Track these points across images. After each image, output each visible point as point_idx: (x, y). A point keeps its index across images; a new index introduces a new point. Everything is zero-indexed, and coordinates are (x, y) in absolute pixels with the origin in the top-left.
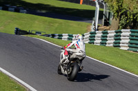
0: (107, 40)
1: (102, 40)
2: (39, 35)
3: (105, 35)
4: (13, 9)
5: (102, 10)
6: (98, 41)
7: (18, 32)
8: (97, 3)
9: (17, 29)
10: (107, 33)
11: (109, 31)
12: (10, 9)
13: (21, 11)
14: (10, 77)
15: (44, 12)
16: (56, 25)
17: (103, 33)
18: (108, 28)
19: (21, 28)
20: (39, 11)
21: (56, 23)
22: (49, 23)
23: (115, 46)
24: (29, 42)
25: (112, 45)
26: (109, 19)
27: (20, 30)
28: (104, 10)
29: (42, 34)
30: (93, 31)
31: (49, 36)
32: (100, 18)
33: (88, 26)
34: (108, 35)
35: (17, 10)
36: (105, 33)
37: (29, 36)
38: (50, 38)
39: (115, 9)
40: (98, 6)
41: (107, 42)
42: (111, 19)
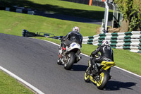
0: (116, 42)
1: (112, 42)
2: (47, 37)
3: (115, 37)
4: (21, 10)
5: (111, 11)
7: (26, 34)
8: (106, 4)
9: (25, 31)
10: (117, 35)
11: (118, 33)
12: (17, 10)
13: (29, 12)
15: (52, 13)
16: (65, 27)
17: (113, 35)
18: (118, 29)
19: (29, 30)
21: (65, 24)
22: (58, 24)
23: (125, 49)
24: (37, 44)
25: (122, 47)
26: (118, 21)
27: (28, 32)
28: (114, 11)
30: (102, 33)
31: (57, 38)
32: (110, 19)
33: (97, 28)
34: (118, 37)
35: (25, 12)
36: (115, 35)
37: (37, 38)
38: (58, 40)
39: (125, 10)
40: (107, 7)
41: (117, 44)
42: (121, 21)
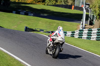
0: (91, 36)
1: (88, 35)
2: (42, 32)
3: (90, 32)
4: (24, 13)
5: (87, 13)
6: (85, 36)
7: (27, 29)
8: (84, 9)
9: (26, 27)
10: (92, 30)
11: (93, 29)
12: (21, 13)
13: (29, 14)
14: (21, 62)
15: (46, 15)
16: (55, 25)
17: (89, 30)
18: (92, 26)
19: (29, 27)
20: (42, 15)
21: (55, 23)
22: (50, 23)
23: (97, 40)
24: (35, 37)
25: (95, 39)
26: (93, 21)
27: (29, 28)
28: (89, 14)
29: (45, 31)
30: (81, 29)
31: (49, 32)
32: (87, 19)
33: (78, 25)
34: (92, 32)
35: (26, 14)
36: (90, 30)
37: (35, 32)
38: (50, 34)
39: (97, 13)
40: (85, 11)
41: (92, 37)
42: (94, 20)
